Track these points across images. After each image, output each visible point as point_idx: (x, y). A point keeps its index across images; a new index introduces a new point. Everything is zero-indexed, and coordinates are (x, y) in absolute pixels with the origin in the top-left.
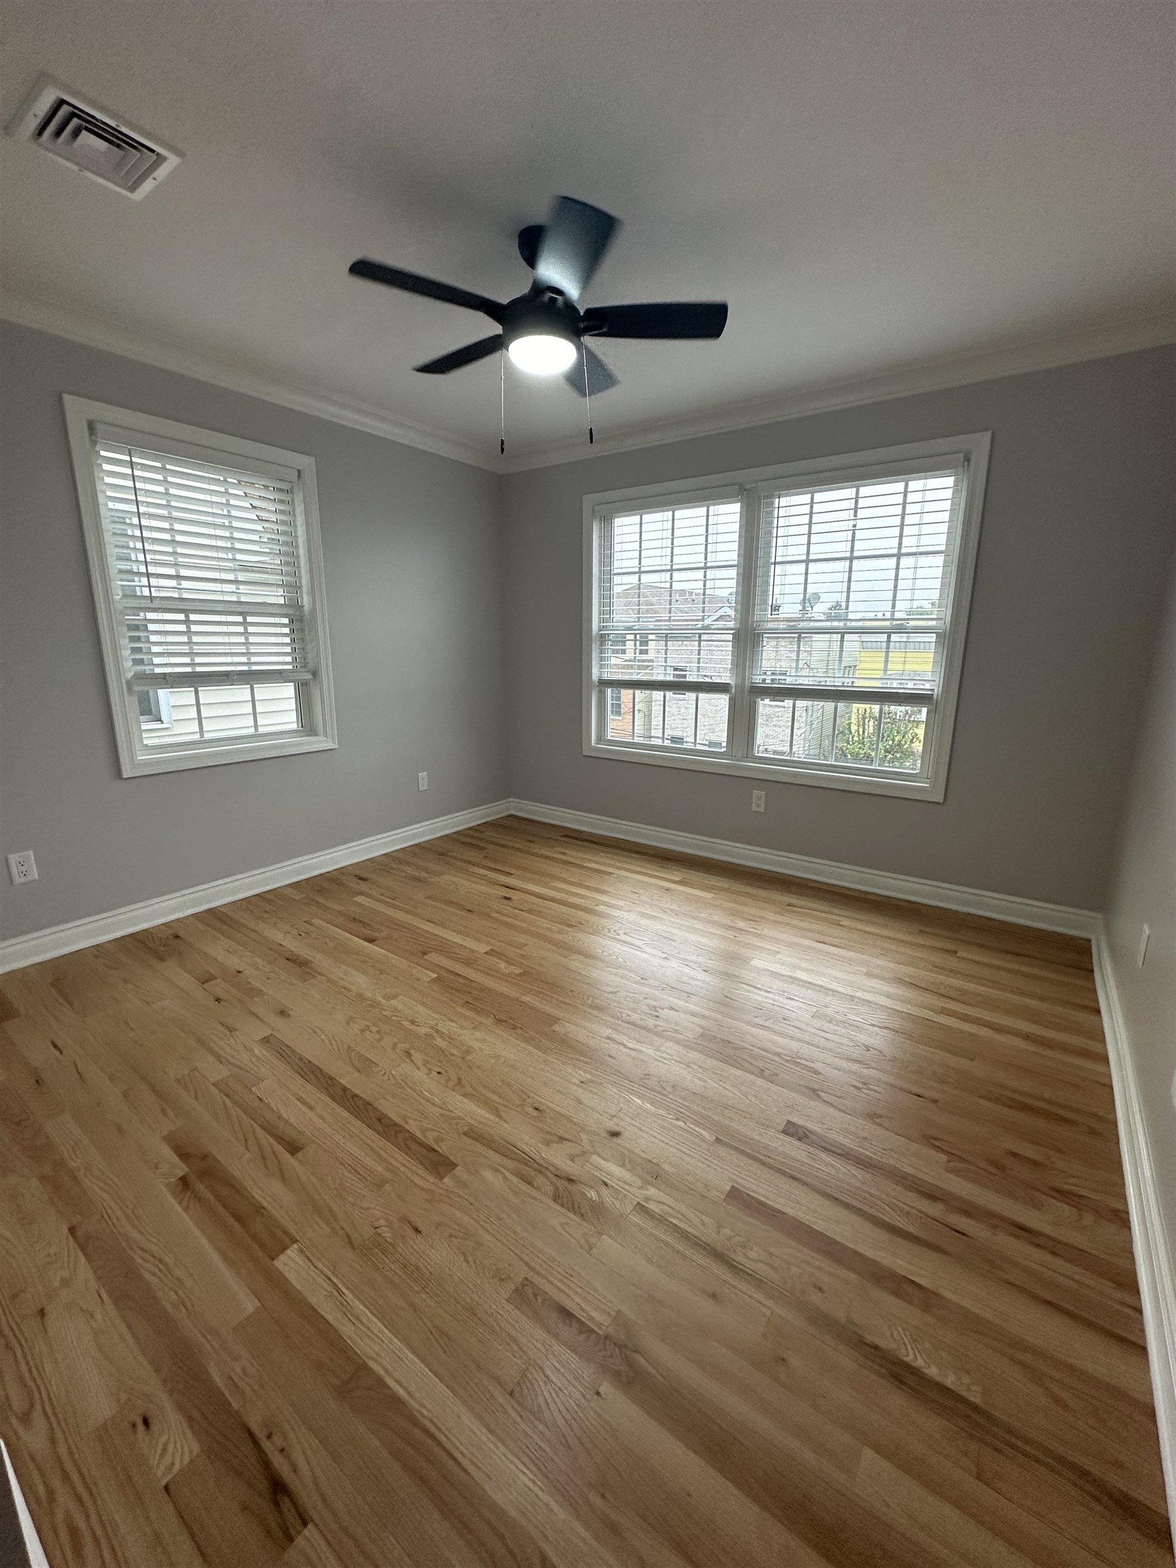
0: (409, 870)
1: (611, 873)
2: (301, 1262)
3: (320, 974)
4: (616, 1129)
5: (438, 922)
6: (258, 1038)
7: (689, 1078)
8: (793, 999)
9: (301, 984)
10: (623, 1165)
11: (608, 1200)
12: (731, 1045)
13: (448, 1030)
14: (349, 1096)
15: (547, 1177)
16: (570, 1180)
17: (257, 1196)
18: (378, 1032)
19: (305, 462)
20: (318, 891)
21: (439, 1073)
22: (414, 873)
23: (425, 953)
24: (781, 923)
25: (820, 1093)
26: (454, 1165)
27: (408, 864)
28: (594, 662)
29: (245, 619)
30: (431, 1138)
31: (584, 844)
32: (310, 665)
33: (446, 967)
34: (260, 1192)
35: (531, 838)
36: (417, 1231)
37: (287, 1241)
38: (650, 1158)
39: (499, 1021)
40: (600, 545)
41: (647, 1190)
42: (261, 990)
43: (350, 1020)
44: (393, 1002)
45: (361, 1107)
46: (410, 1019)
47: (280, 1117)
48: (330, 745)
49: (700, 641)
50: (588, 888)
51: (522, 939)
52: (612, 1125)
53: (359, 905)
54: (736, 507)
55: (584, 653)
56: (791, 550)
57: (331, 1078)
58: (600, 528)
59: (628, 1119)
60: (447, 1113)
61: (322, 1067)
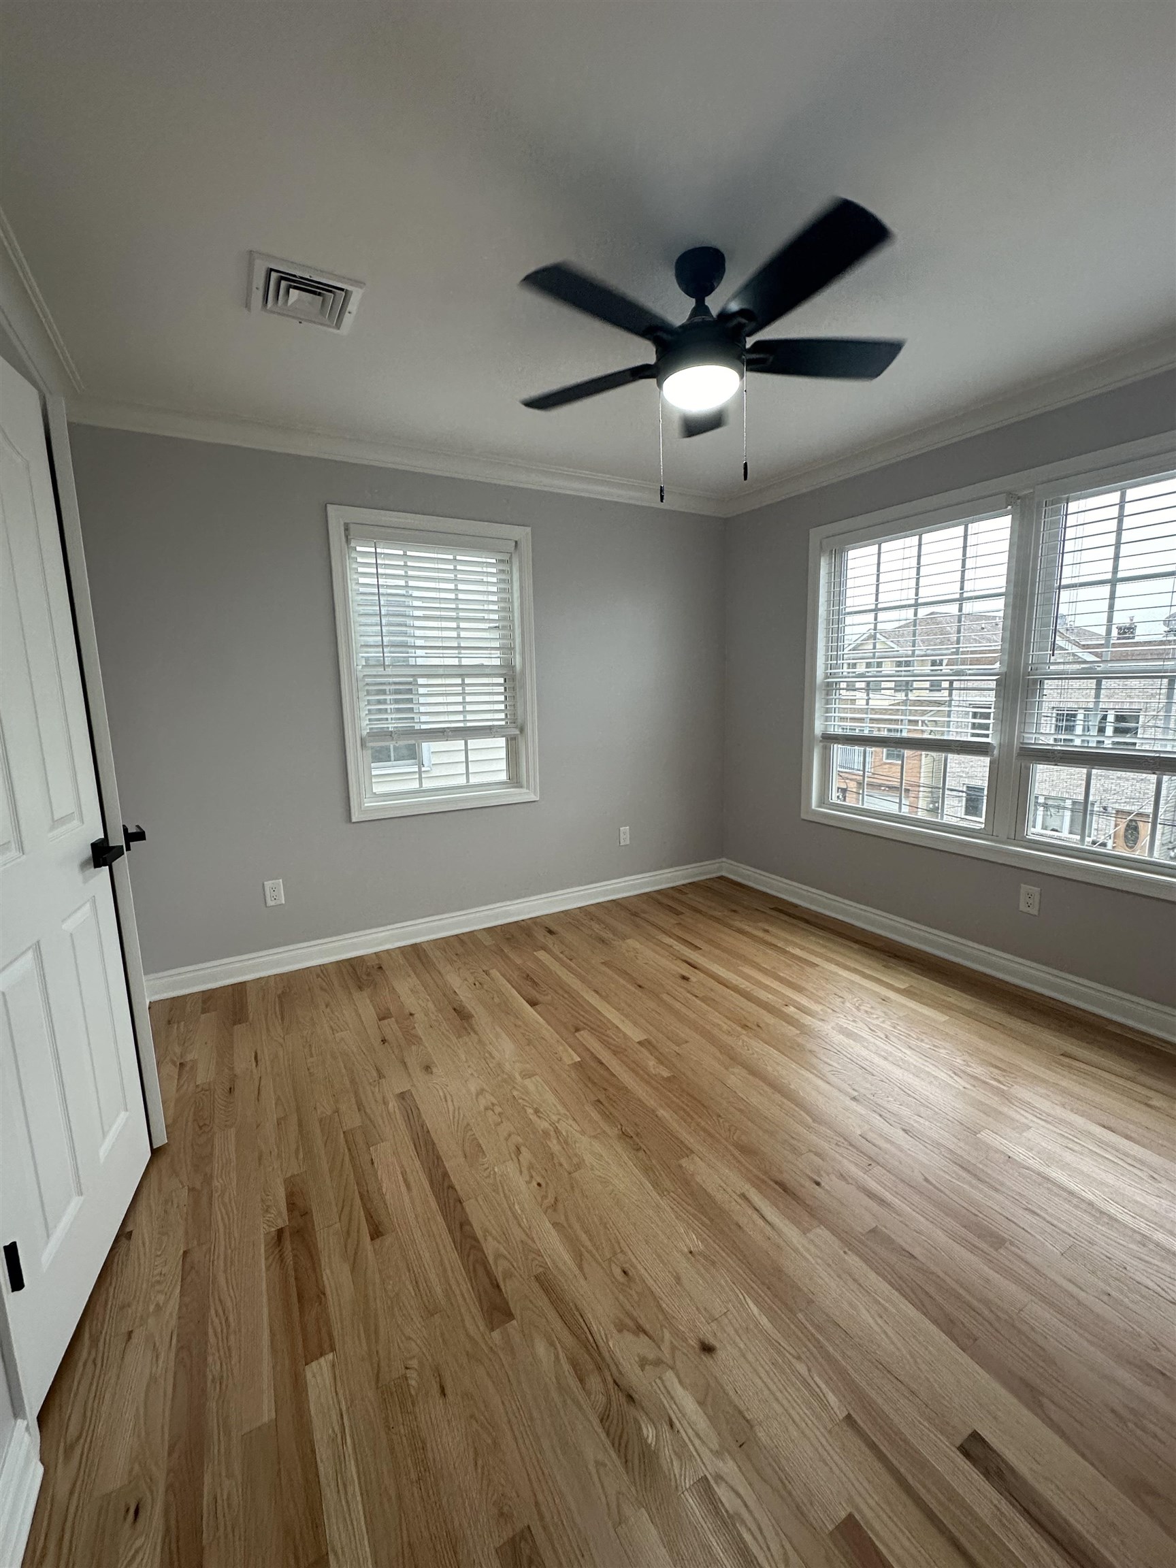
0: (596, 927)
1: (814, 965)
2: (327, 1382)
3: (476, 1033)
4: (712, 1341)
5: (604, 994)
6: (398, 1091)
7: (834, 1295)
8: (1038, 1215)
9: (454, 1039)
10: (701, 1403)
11: (667, 1453)
12: (913, 1261)
13: (567, 1132)
14: (446, 1184)
15: (604, 1381)
16: (630, 1398)
17: (325, 1278)
18: (500, 1114)
19: (522, 533)
20: (508, 939)
21: (539, 1185)
22: (602, 933)
23: (577, 1030)
24: (1044, 1081)
25: (1045, 1401)
26: (510, 1316)
27: (599, 921)
28: (817, 715)
29: (463, 680)
30: (500, 1269)
31: (795, 921)
32: (519, 721)
33: (593, 1051)
34: (329, 1274)
35: (734, 907)
36: (443, 1392)
37: (326, 1346)
38: (743, 1408)
39: (624, 1135)
40: (829, 583)
41: (725, 1463)
42: (421, 1039)
43: (481, 1092)
44: (527, 1082)
45: (452, 1201)
46: (535, 1106)
47: (380, 1189)
48: (532, 797)
49: (951, 689)
50: (782, 980)
51: (684, 1032)
52: (707, 1332)
53: (537, 960)
54: (1006, 521)
55: (806, 704)
56: (1085, 569)
57: (439, 1158)
58: (830, 564)
59: (730, 1330)
60: (530, 1242)
61: (436, 1142)
